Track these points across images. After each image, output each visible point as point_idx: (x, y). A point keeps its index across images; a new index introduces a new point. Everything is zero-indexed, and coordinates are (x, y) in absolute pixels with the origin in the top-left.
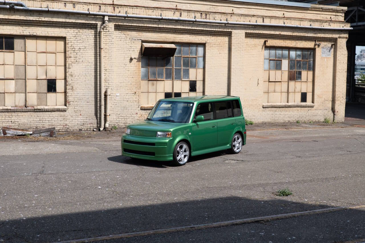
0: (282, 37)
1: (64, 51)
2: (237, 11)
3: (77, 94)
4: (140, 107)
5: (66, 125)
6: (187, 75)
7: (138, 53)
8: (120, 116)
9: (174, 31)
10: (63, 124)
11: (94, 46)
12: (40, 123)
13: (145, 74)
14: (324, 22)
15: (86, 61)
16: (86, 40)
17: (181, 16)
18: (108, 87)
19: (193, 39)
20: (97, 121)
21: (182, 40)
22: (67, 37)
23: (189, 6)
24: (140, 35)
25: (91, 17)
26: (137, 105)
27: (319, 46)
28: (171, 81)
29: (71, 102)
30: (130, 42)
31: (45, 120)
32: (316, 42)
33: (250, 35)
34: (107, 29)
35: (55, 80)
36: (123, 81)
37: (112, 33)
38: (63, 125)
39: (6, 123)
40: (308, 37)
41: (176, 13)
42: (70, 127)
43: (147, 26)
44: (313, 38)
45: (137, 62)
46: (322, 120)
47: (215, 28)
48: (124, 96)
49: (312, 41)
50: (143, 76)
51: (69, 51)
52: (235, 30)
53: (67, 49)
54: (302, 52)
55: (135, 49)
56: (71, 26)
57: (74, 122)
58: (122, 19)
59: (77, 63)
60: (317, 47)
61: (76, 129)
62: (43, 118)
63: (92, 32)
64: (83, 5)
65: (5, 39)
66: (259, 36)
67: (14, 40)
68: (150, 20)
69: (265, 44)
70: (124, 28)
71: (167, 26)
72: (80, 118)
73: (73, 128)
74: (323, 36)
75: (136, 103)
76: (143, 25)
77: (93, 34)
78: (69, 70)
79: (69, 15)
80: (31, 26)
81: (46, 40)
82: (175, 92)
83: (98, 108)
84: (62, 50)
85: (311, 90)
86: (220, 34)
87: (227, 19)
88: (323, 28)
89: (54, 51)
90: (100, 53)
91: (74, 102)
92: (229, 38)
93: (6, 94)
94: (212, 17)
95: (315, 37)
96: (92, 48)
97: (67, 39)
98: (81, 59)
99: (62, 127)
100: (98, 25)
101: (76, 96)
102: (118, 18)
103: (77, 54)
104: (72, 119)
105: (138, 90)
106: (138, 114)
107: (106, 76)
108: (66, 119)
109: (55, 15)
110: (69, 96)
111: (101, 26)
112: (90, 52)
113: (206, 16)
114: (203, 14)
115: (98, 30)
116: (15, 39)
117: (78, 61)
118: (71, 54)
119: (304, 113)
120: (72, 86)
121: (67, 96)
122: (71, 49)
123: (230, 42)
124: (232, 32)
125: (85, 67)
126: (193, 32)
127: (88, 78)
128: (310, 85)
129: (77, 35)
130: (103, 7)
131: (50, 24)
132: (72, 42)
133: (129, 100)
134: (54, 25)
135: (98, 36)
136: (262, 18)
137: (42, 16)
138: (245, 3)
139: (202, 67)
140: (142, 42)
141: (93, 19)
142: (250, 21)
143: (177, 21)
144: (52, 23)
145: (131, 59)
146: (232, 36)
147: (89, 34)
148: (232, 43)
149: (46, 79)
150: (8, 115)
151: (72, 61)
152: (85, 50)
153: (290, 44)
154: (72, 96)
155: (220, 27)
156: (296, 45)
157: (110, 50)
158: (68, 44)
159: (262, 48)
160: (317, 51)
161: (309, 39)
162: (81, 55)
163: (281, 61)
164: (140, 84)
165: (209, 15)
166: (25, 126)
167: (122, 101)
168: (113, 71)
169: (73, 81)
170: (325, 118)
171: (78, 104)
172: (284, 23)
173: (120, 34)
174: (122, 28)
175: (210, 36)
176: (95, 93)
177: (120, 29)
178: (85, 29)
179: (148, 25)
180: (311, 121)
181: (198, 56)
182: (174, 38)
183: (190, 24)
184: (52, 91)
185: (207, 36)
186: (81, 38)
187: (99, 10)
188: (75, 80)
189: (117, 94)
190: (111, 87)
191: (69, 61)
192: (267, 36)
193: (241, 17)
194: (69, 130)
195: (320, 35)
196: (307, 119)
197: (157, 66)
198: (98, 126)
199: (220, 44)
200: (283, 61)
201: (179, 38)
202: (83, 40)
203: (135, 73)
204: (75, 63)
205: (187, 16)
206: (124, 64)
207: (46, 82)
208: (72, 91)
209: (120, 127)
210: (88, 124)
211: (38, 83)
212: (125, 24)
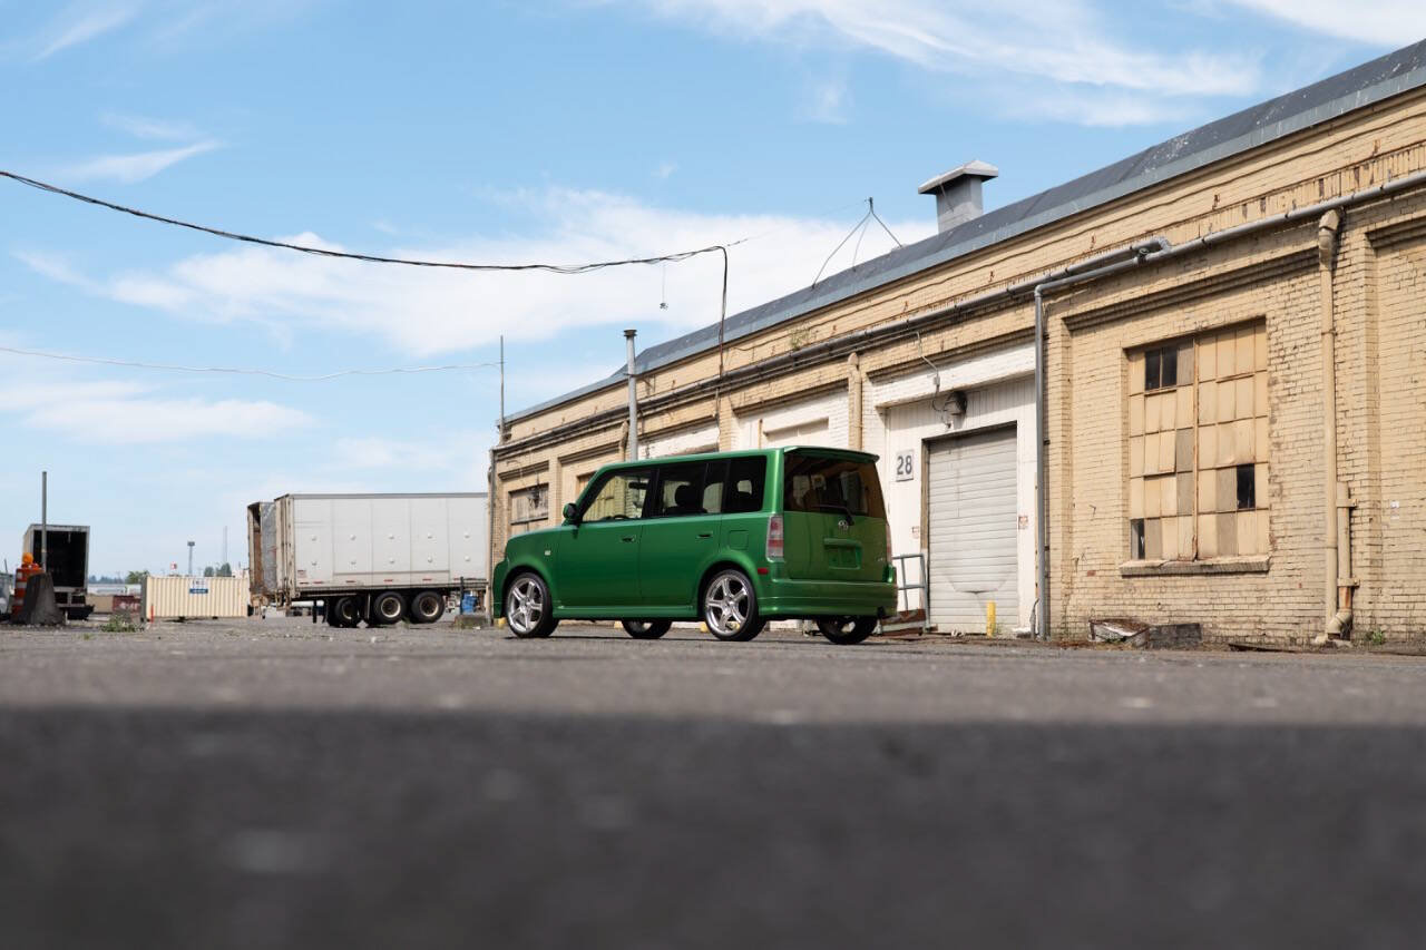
3: (1290, 512)
5: (1260, 622)
8: (1400, 592)
16: (1311, 313)
22: (1269, 316)
29: (1278, 541)
34: (1347, 256)
35: (1252, 466)
37: (1360, 267)
39: (1149, 607)
42: (1269, 629)
48: (1416, 510)
51: (1272, 361)
56: (1274, 273)
57: (1279, 613)
58: (1385, 205)
59: (1290, 398)
62: (1220, 594)
64: (1282, 195)
65: (1162, 354)
67: (1177, 352)
70: (1403, 238)
73: (1274, 633)
78: (1273, 427)
79: (1257, 239)
80: (1198, 301)
81: (1234, 337)
89: (1251, 368)
91: (1288, 540)
93: (1162, 519)
97: (1267, 322)
98: (1298, 384)
99: (1253, 626)
101: (1290, 519)
102: (1372, 205)
103: (1289, 368)
104: (1280, 600)
110: (1275, 521)
116: (1178, 350)
117: (1291, 392)
118: (1276, 371)
120: (1280, 483)
121: (1270, 520)
122: (1277, 354)
125: (1308, 409)
129: (1290, 300)
130: (1328, 182)
131: (1227, 282)
132: (1279, 327)
134: (1236, 283)
137: (1204, 263)
141: (1310, 233)
149: (1233, 467)
150: (1159, 584)
151: (1280, 394)
152: (1307, 348)
154: (1281, 517)
157: (1354, 334)
158: (1270, 340)
162: (1298, 370)
167: (1408, 532)
168: (1363, 412)
169: (1283, 466)
171: (1295, 546)
173: (1396, 262)
178: (1308, 274)
184: (1245, 506)
186: (1299, 308)
187: (1321, 195)
188: (1285, 459)
189: (1393, 504)
190: (1360, 477)
191: (1272, 395)
194: (1267, 639)
202: (1304, 314)
204: (1285, 402)
206: (1408, 379)
207: (1233, 472)
208: (1281, 502)
209: (1395, 635)
210: (1311, 619)
211: (1219, 480)
212: (1393, 221)
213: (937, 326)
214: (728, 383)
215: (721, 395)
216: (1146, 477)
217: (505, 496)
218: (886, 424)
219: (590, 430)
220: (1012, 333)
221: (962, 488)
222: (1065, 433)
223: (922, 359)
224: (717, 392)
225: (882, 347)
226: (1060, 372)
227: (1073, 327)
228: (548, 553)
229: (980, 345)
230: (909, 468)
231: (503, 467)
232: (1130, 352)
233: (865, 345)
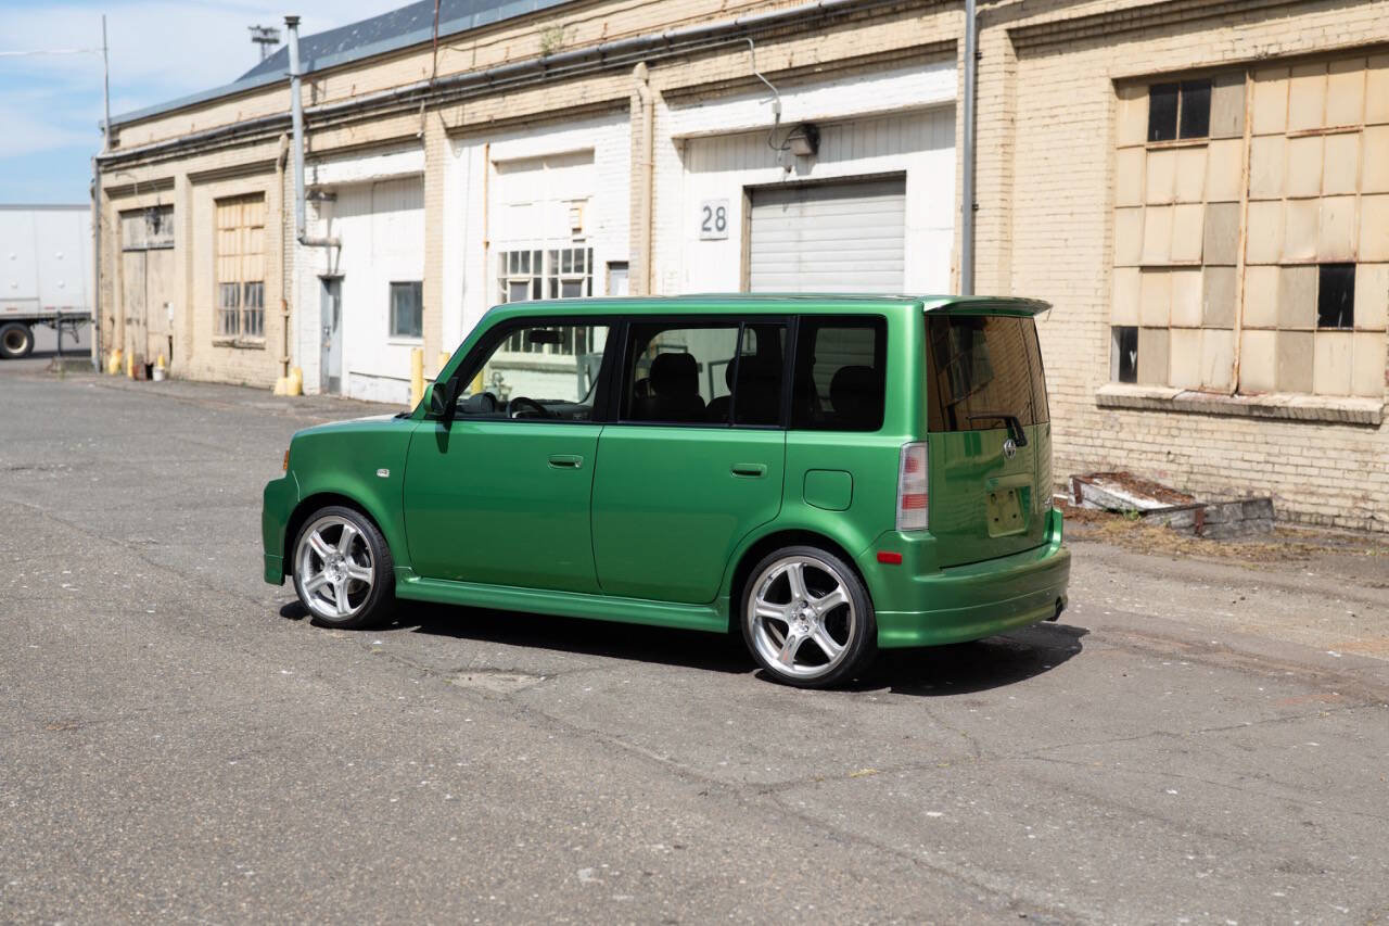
10: (1353, 493)
12: (1262, 471)
35: (1351, 266)
38: (1354, 498)
39: (1150, 456)
42: (1380, 511)
62: (1284, 450)
65: (1183, 91)
67: (1213, 89)
81: (1326, 71)
89: (1355, 120)
93: (1173, 331)
99: (1350, 503)
108: (1370, 467)
116: (1215, 86)
149: (1313, 265)
150: (1167, 423)
166: (1213, 479)
184: (1334, 324)
194: (1376, 526)
207: (1313, 275)
211: (1284, 284)
213: (785, 31)
214: (440, 93)
215: (428, 108)
216: (1144, 269)
217: (113, 217)
218: (684, 163)
219: (233, 142)
220: (912, 48)
221: (805, 256)
222: (1005, 196)
223: (755, 76)
224: (423, 104)
225: (688, 57)
226: (1001, 108)
227: (1022, 43)
228: (383, 473)
229: (855, 62)
230: (721, 223)
231: (110, 180)
232: (1123, 86)
233: (660, 52)
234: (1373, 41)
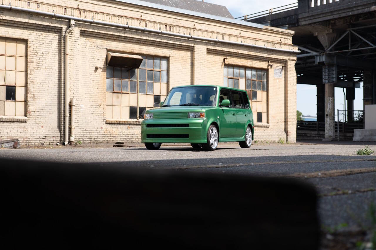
0: (240, 56)
1: (25, 56)
2: (198, 26)
3: (38, 104)
4: (105, 121)
5: (27, 138)
6: (151, 89)
7: (103, 63)
8: (84, 130)
9: (139, 42)
10: (23, 137)
11: (57, 52)
13: (110, 86)
14: (276, 43)
15: (49, 67)
16: (50, 45)
17: (146, 26)
18: (72, 97)
19: (157, 52)
20: (61, 134)
21: (147, 52)
22: (29, 40)
23: (153, 18)
24: (105, 43)
25: (56, 20)
26: (102, 118)
27: (271, 66)
28: (136, 95)
29: (32, 112)
30: (95, 50)
31: (3, 131)
32: (269, 63)
33: (211, 52)
34: (72, 34)
35: (15, 87)
36: (88, 92)
37: (78, 38)
38: (24, 138)
40: (263, 58)
41: (142, 23)
42: (30, 140)
43: (112, 35)
44: (267, 59)
45: (102, 72)
46: (277, 140)
47: (178, 41)
48: (89, 108)
49: (265, 62)
50: (108, 87)
51: (31, 55)
52: (197, 45)
53: (29, 53)
54: (257, 72)
55: (100, 58)
56: (34, 27)
57: (36, 135)
58: (88, 25)
59: (39, 69)
60: (270, 67)
61: (38, 143)
63: (56, 37)
64: (48, 6)
66: (218, 53)
68: (117, 28)
69: (225, 62)
70: (89, 35)
71: (133, 36)
72: (41, 131)
73: (34, 142)
74: (275, 58)
75: (101, 116)
76: (109, 33)
77: (57, 39)
78: (31, 76)
79: (32, 15)
81: (6, 42)
82: (140, 106)
83: (62, 119)
84: (23, 53)
85: (265, 110)
86: (183, 48)
87: (190, 33)
88: (275, 49)
89: (14, 54)
90: (65, 59)
91: (36, 112)
92: (191, 53)
94: (176, 30)
95: (268, 57)
96: (56, 54)
97: (29, 42)
98: (43, 65)
99: (22, 139)
100: (63, 28)
101: (38, 106)
102: (84, 23)
103: (39, 59)
104: (34, 131)
105: (103, 102)
106: (103, 128)
107: (70, 85)
108: (26, 131)
109: (18, 14)
110: (31, 106)
111: (66, 30)
112: (53, 57)
113: (171, 28)
114: (167, 26)
115: (63, 34)
117: (40, 67)
118: (33, 59)
119: (261, 133)
120: (34, 95)
121: (28, 105)
122: (34, 54)
123: (192, 57)
124: (194, 47)
125: (48, 73)
126: (157, 44)
127: (51, 86)
128: (265, 105)
129: (40, 38)
130: (68, 10)
131: (11, 23)
132: (34, 45)
133: (94, 112)
134: (15, 25)
135: (63, 41)
136: (222, 35)
137: (3, 13)
138: (205, 19)
139: (165, 81)
140: (107, 52)
141: (58, 22)
142: (211, 37)
143: (143, 31)
144: (13, 22)
145: (96, 69)
146: (195, 50)
147: (53, 38)
148: (195, 58)
149: (5, 86)
151: (34, 66)
152: (48, 55)
153: (247, 63)
154: (34, 105)
155: (183, 41)
156: (252, 64)
157: (75, 57)
158: (30, 48)
159: (222, 66)
160: (270, 72)
161: (263, 59)
162: (43, 61)
163: (238, 80)
164: (105, 96)
165: (173, 27)
167: (87, 114)
168: (78, 79)
169: (35, 89)
170: (279, 138)
171: (40, 115)
172: (242, 42)
173: (85, 40)
174: (87, 34)
175: (174, 49)
176: (58, 104)
177: (85, 35)
178: (49, 32)
179: (114, 33)
180: (267, 141)
181: (162, 70)
182: (140, 49)
183: (155, 35)
184: (10, 99)
185: (171, 50)
186: (44, 42)
187: (65, 13)
188: (37, 87)
189: (81, 106)
190: (76, 97)
191: (30, 66)
192: (226, 54)
193: (203, 32)
194: (30, 144)
195: (273, 55)
196: (264, 140)
197: (121, 77)
198: (62, 140)
199: (183, 59)
200: (240, 80)
201: (144, 50)
202: (46, 44)
203: (100, 84)
204: (37, 70)
205: (152, 27)
206: (89, 73)
207: (4, 88)
208: (34, 100)
209: (84, 141)
210: (51, 137)
212: (91, 30)
234: (22, 38)
